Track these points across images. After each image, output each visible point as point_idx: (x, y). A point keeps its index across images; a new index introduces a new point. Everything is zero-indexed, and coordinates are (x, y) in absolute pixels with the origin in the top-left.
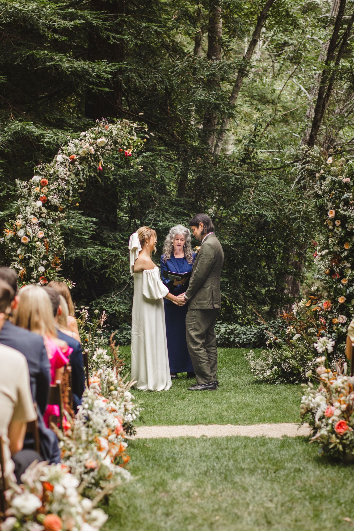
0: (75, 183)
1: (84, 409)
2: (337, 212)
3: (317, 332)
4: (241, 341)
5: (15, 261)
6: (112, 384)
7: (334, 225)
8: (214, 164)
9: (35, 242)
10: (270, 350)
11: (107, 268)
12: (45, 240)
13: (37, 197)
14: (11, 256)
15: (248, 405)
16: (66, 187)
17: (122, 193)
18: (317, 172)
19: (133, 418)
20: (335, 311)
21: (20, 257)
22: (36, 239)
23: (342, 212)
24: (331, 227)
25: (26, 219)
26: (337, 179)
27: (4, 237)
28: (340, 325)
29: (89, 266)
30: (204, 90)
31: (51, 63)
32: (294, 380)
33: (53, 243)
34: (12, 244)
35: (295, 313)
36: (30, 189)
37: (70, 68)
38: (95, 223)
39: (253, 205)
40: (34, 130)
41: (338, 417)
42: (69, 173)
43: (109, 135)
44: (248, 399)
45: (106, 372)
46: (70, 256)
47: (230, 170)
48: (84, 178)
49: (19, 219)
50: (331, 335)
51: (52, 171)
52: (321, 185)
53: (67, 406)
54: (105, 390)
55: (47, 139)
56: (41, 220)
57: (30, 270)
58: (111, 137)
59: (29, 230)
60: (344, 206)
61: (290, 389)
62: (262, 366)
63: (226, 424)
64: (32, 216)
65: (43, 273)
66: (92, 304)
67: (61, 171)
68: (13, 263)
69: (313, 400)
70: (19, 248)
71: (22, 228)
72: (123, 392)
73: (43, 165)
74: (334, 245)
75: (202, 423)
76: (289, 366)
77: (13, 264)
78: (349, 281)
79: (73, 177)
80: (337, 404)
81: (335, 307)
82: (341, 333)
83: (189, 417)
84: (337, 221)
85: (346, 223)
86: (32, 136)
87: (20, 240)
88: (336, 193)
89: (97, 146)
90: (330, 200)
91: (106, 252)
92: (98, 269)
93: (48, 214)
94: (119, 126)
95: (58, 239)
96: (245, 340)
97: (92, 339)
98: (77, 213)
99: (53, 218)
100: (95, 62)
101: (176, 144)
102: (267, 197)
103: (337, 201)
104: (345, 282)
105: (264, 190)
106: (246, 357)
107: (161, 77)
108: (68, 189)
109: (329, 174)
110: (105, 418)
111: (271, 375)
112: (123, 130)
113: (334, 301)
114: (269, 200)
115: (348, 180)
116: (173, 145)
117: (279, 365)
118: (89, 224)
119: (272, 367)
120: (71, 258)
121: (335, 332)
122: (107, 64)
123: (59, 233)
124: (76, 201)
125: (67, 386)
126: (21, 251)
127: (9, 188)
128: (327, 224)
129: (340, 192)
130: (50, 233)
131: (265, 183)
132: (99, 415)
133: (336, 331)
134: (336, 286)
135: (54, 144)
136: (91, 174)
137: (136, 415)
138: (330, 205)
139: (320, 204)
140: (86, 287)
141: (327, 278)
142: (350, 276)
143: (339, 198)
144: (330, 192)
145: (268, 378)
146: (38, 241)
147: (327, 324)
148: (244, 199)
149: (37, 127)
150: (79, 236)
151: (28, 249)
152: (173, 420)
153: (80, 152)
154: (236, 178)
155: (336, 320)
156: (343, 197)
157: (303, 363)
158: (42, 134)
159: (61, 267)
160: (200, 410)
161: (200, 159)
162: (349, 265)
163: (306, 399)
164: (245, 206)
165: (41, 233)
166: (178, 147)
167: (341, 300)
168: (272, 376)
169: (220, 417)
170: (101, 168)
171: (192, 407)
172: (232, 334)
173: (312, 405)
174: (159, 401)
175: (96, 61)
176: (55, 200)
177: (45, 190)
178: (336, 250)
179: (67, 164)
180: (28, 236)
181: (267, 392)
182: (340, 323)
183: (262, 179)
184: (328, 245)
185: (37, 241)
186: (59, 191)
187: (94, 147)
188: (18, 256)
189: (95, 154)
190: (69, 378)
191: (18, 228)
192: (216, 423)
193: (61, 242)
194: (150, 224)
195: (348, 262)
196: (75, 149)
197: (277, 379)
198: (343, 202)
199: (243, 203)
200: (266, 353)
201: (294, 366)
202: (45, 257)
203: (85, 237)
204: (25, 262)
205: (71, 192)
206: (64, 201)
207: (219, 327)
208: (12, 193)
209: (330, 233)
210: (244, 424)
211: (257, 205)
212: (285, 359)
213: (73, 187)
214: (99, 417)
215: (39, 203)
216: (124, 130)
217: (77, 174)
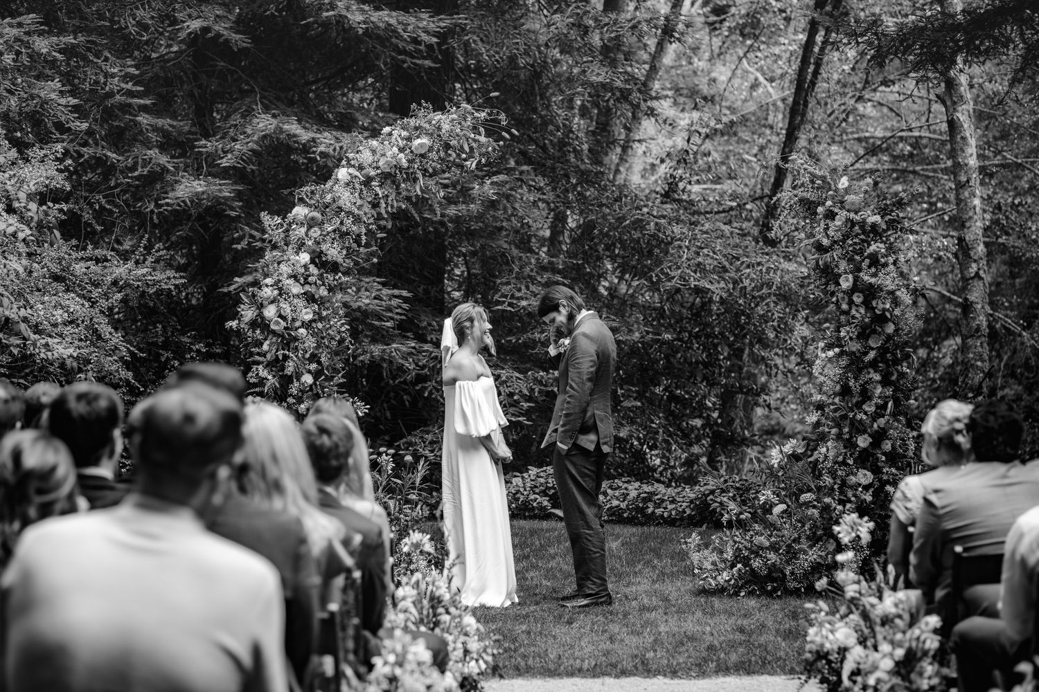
0: (371, 221)
1: (386, 663)
2: (856, 279)
3: (818, 500)
4: (666, 515)
5: (258, 363)
6: (440, 602)
7: (851, 303)
8: (616, 200)
9: (297, 329)
10: (728, 533)
11: (426, 382)
12: (314, 325)
13: (300, 246)
14: (252, 354)
15: (692, 638)
16: (354, 228)
17: (454, 248)
18: (819, 204)
19: (480, 668)
20: (851, 462)
21: (269, 356)
22: (298, 324)
23: (866, 278)
24: (845, 307)
25: (280, 285)
26: (857, 218)
27: (239, 320)
28: (860, 489)
29: (394, 378)
30: (604, 66)
31: (331, 13)
32: (775, 590)
33: (330, 332)
34: (254, 332)
35: (776, 466)
36: (287, 231)
37: (365, 22)
38: (406, 300)
39: (688, 271)
40: (298, 132)
41: (888, 672)
42: (359, 202)
43: (436, 132)
44: (690, 626)
45: (427, 579)
46: (361, 358)
47: (645, 210)
48: (387, 212)
49: (267, 286)
50: (844, 506)
51: (329, 197)
52: (827, 229)
53: (351, 657)
54: (425, 612)
55: (322, 148)
56: (307, 288)
57: (286, 380)
58: (439, 136)
59: (284, 306)
60: (869, 267)
61: (768, 607)
62: (714, 563)
63: (655, 676)
64: (291, 281)
65: (311, 386)
66: (399, 446)
67: (346, 198)
68: (255, 367)
69: (831, 637)
70: (266, 339)
71: (272, 302)
72: (460, 616)
73: (313, 188)
74: (851, 339)
75: (609, 675)
76: (765, 564)
77: (254, 369)
78: (877, 406)
79: (367, 210)
80: (885, 647)
81: (851, 455)
82: (862, 504)
83: (583, 661)
84: (856, 294)
85: (874, 298)
86: (295, 142)
87: (269, 326)
88: (855, 244)
89: (412, 152)
90: (843, 257)
91: (424, 351)
92: (411, 382)
93: (321, 277)
94: (455, 116)
95: (339, 325)
96: (673, 513)
97: (400, 509)
98: (374, 281)
99: (329, 285)
100: (408, 12)
101: (549, 163)
102: (712, 258)
103: (858, 258)
104: (869, 408)
105: (707, 246)
106: (684, 546)
107: (525, 44)
108: (357, 232)
109: (842, 208)
110: (428, 682)
111: (730, 580)
112: (460, 124)
113: (850, 444)
114: (715, 263)
115: (877, 218)
116: (544, 165)
117: (746, 561)
118: (395, 302)
119: (733, 566)
120: (362, 361)
121: (850, 502)
122: (430, 17)
123: (341, 312)
124: (373, 254)
125: (352, 614)
126: (270, 345)
127: (252, 236)
128: (838, 301)
129: (863, 241)
130: (324, 313)
131: (706, 233)
132: (417, 675)
133: (853, 499)
134: (854, 416)
135: (334, 157)
136: (401, 204)
137: (486, 662)
138: (843, 265)
139: (826, 263)
140: (388, 414)
141: (837, 400)
142: (879, 397)
143: (861, 252)
144: (844, 241)
145: (726, 585)
146: (302, 326)
147: (836, 487)
148: (671, 261)
149: (305, 128)
150: (376, 323)
151: (282, 341)
152: (552, 666)
153: (380, 164)
154: (657, 224)
155: (853, 480)
156: (868, 251)
157: (791, 559)
158: (314, 140)
159: (342, 377)
160: (603, 646)
161: (592, 189)
162: (877, 377)
163: (816, 634)
164: (672, 274)
165: (307, 313)
166: (553, 169)
167: (863, 442)
168: (733, 582)
169: (643, 662)
170: (419, 193)
171: (586, 640)
172: (651, 501)
173: (828, 646)
174: (524, 627)
175: (411, 10)
176: (334, 252)
177: (315, 232)
178: (854, 349)
179: (357, 186)
180: (284, 318)
181: (726, 612)
182: (860, 485)
183: (703, 225)
184: (839, 339)
185: (299, 327)
186: (342, 235)
187: (406, 155)
188: (264, 355)
189: (408, 168)
190: (356, 599)
191: (265, 303)
192: (635, 675)
193: (343, 329)
194: (504, 302)
195: (875, 372)
196: (371, 158)
197: (741, 587)
198: (867, 261)
199: (670, 268)
200: (721, 539)
201: (774, 564)
202: (314, 358)
203: (388, 324)
204: (276, 364)
205: (364, 238)
206: (350, 253)
207: (626, 489)
208: (259, 244)
209: (843, 318)
210: (689, 677)
211: (695, 272)
212: (757, 551)
213: (367, 228)
214: (417, 680)
215: (305, 257)
216: (463, 123)
217: (375, 205)
